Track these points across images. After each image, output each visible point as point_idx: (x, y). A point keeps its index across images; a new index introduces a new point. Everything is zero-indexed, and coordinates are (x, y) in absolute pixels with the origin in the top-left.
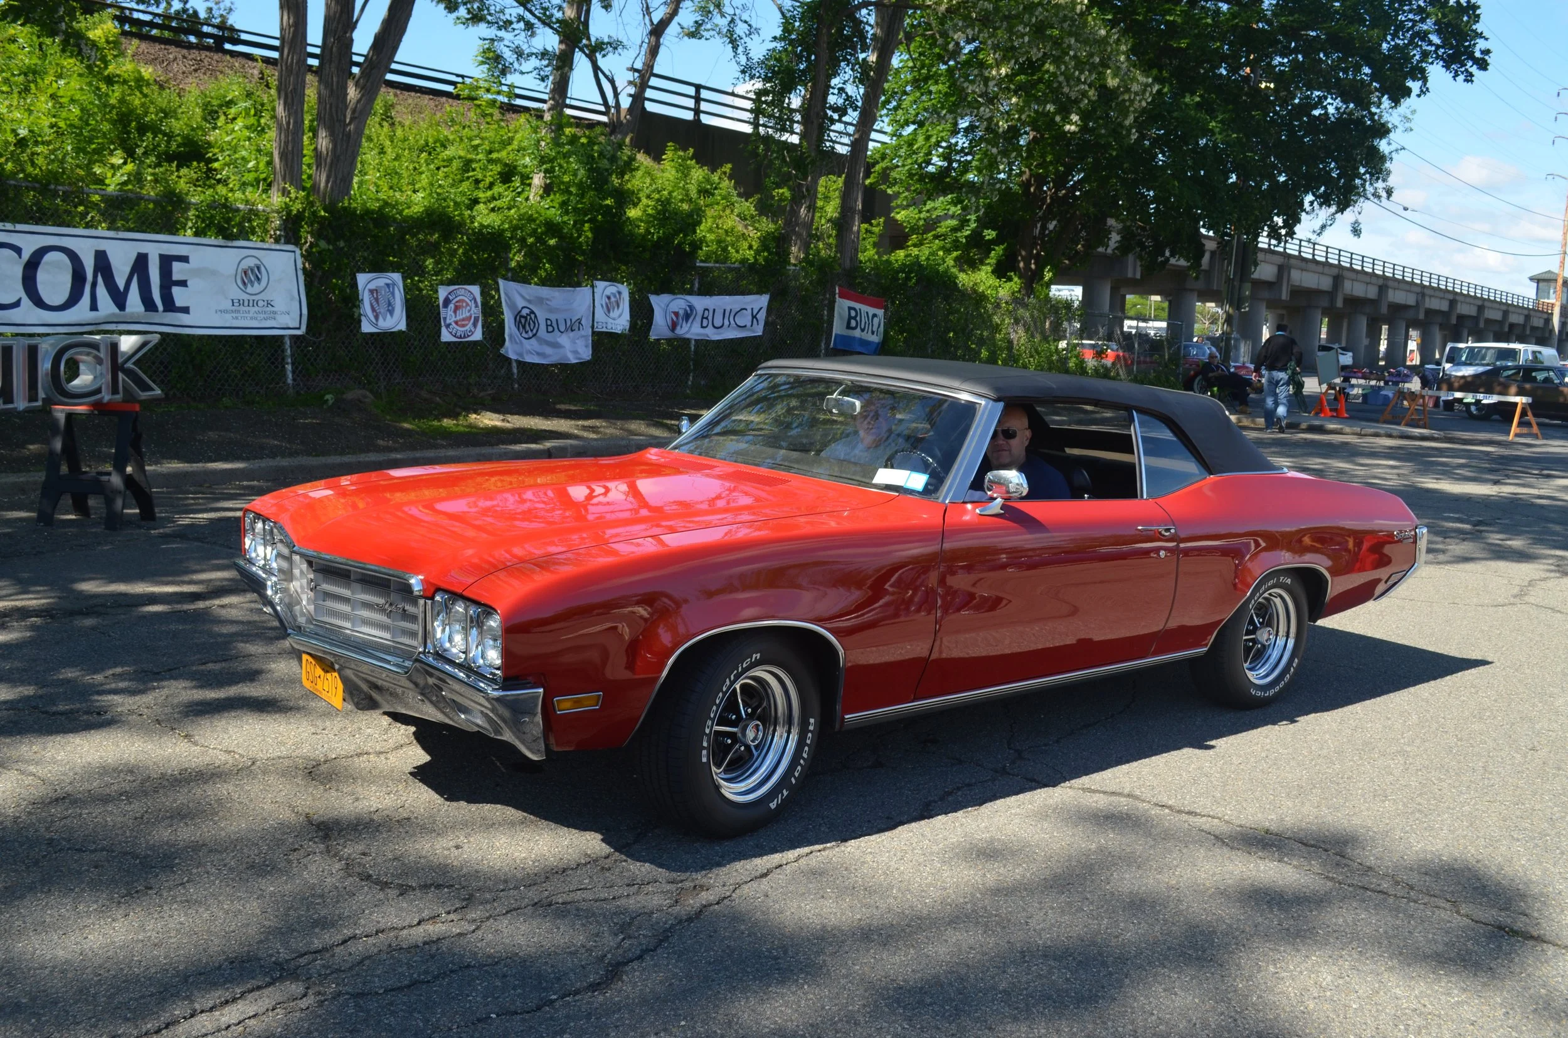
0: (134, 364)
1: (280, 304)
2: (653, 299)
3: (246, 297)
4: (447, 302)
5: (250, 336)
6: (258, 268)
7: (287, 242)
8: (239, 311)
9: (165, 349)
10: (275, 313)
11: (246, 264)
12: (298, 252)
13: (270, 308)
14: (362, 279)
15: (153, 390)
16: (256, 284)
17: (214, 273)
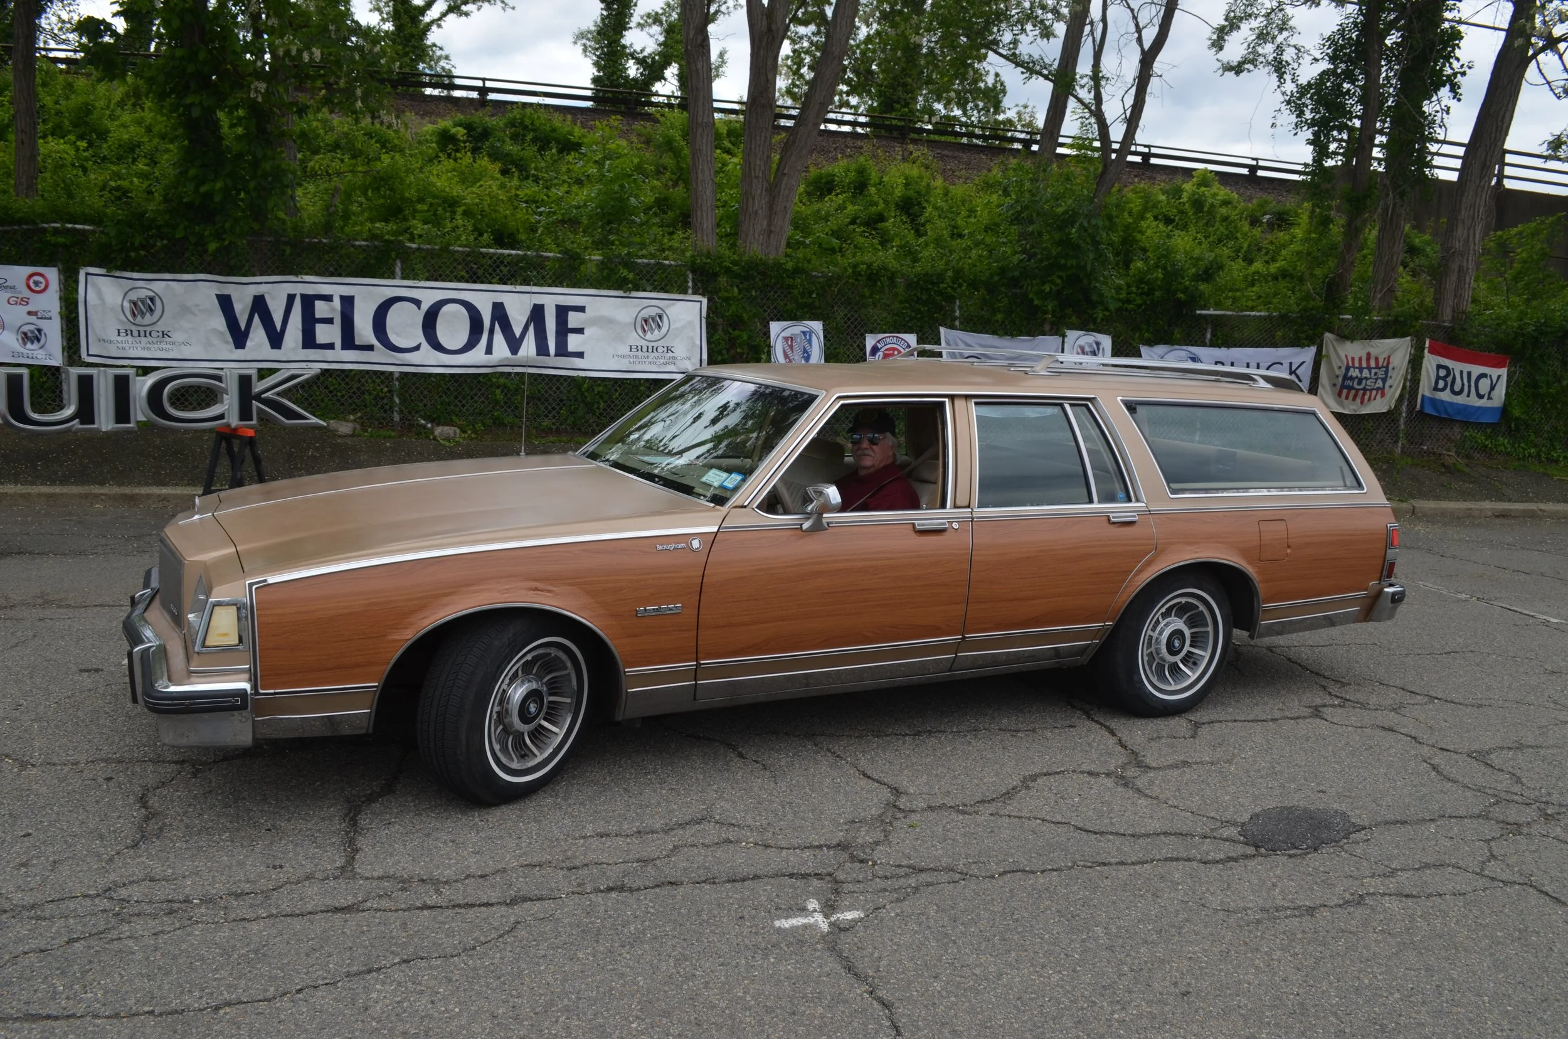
0: (278, 394)
1: (680, 350)
2: (1144, 349)
3: (644, 343)
4: (875, 350)
5: (647, 380)
6: (660, 317)
7: (694, 293)
8: (637, 357)
9: (558, 388)
10: (675, 358)
11: (645, 313)
12: (705, 301)
13: (670, 354)
14: (775, 327)
15: (306, 418)
16: (656, 332)
17: (610, 321)
